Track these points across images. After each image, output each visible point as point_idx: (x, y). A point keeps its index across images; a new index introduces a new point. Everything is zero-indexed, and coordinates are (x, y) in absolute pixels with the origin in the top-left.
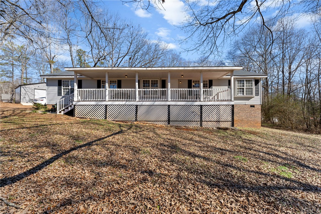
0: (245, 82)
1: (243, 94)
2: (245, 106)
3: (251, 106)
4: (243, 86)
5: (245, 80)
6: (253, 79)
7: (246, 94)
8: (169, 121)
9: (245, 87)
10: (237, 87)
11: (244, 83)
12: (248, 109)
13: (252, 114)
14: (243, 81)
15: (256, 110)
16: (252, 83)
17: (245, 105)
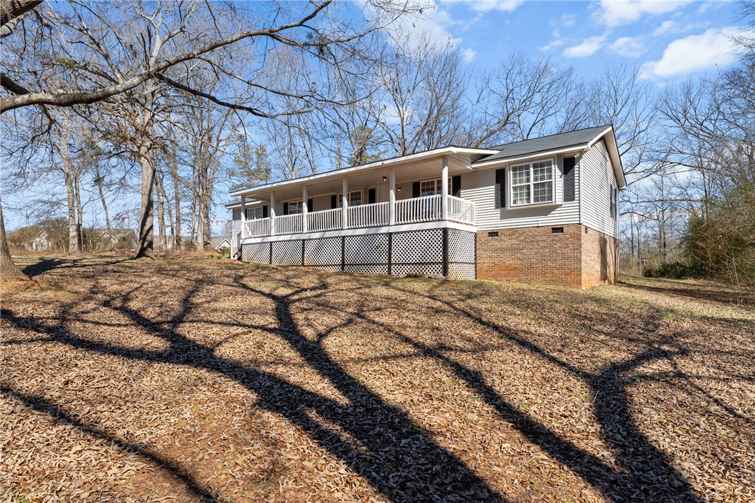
0: (532, 170)
1: (528, 200)
2: (538, 229)
3: (553, 229)
4: (528, 180)
5: (531, 164)
6: (552, 160)
7: (536, 199)
8: (343, 265)
9: (532, 182)
10: (512, 185)
11: (528, 174)
12: (544, 238)
13: (555, 252)
14: (528, 167)
15: (568, 238)
16: (551, 168)
17: (538, 227)
